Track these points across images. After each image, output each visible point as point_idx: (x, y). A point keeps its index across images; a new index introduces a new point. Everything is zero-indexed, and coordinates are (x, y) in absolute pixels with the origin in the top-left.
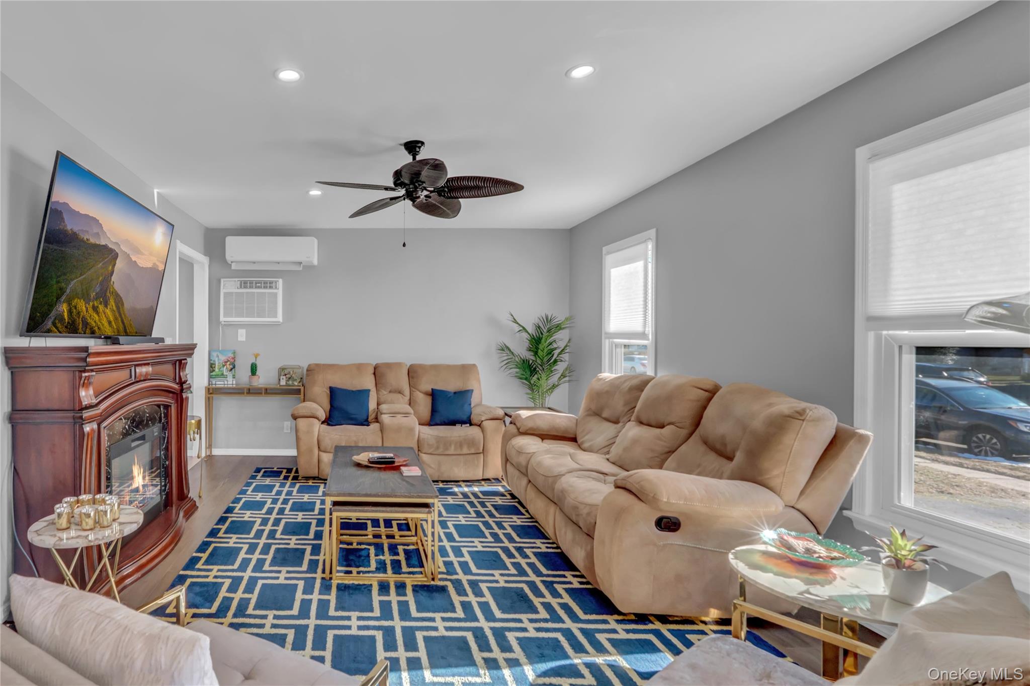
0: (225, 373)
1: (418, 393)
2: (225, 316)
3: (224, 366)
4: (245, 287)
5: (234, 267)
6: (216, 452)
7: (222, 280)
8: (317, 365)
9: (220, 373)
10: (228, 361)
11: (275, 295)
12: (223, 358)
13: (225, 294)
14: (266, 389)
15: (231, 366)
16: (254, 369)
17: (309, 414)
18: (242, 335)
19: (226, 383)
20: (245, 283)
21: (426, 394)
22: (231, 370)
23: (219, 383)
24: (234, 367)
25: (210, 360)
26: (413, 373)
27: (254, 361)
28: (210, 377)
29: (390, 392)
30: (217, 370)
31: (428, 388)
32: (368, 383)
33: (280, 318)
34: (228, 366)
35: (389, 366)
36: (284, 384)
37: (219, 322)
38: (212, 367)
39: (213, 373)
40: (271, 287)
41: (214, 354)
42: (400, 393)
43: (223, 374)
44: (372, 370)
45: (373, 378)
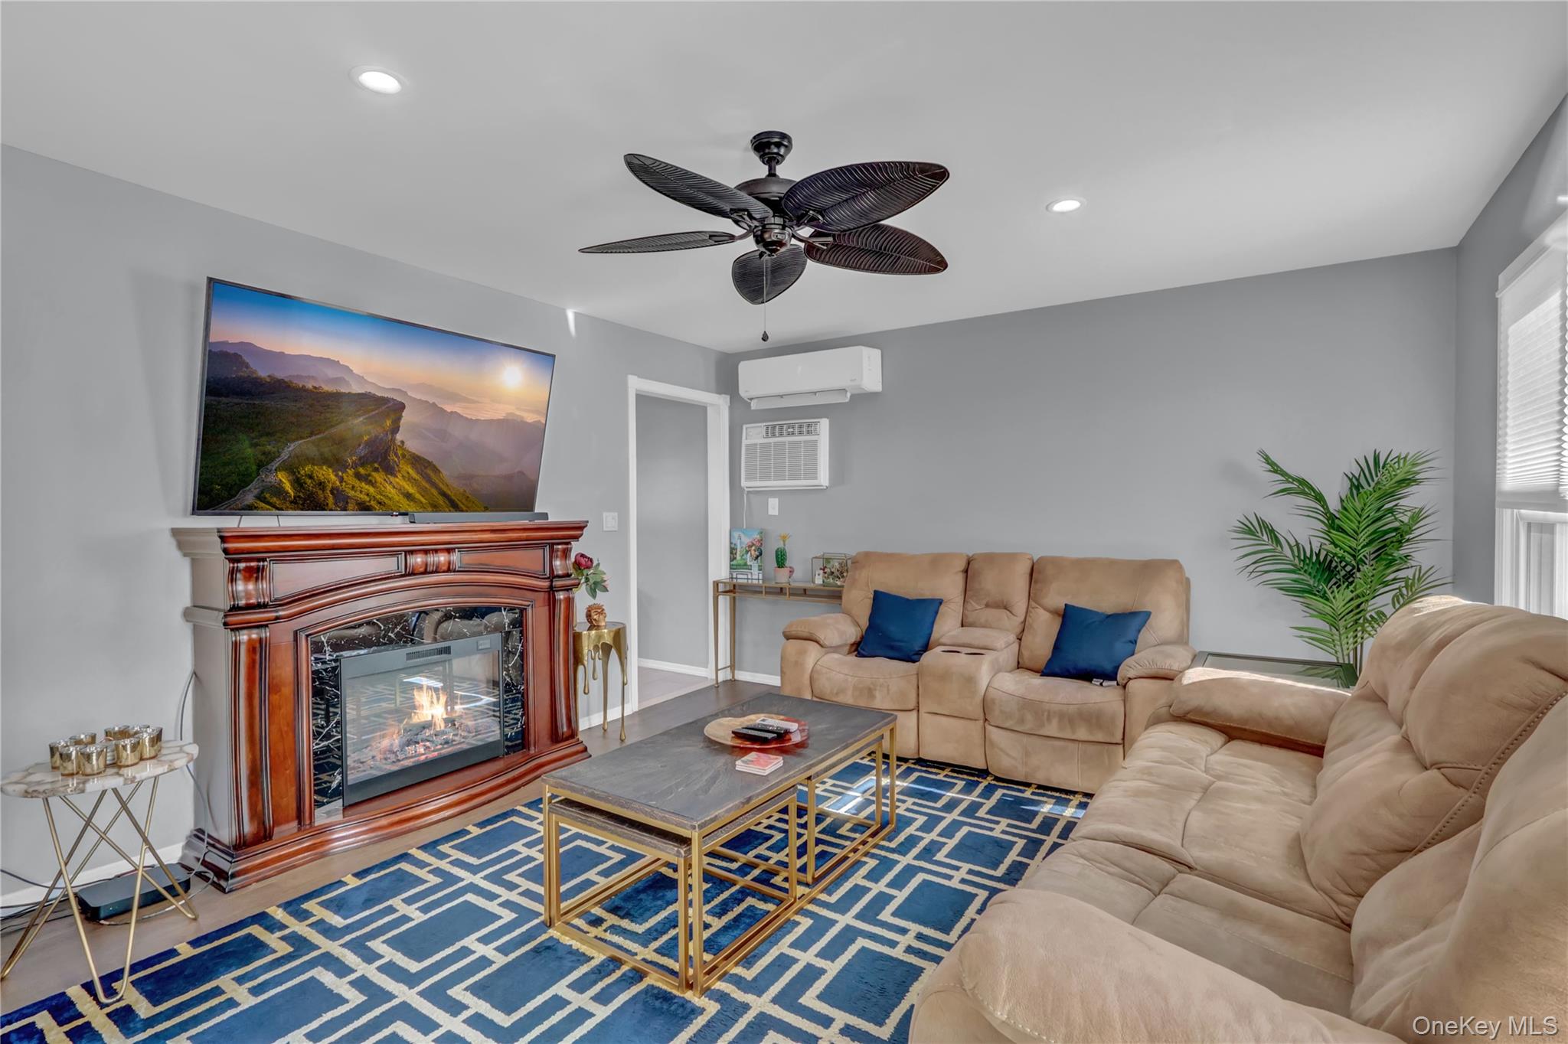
0: (749, 563)
1: (1041, 610)
2: (747, 479)
3: (747, 552)
4: (774, 435)
5: (754, 405)
6: (742, 676)
7: (744, 427)
8: (867, 555)
9: (741, 562)
10: (753, 545)
11: (813, 446)
12: (746, 541)
13: (747, 445)
14: (805, 590)
15: (757, 553)
16: (781, 559)
18: (773, 506)
19: (750, 577)
20: (774, 428)
21: (1055, 612)
22: (757, 558)
23: (742, 579)
24: (761, 554)
25: (731, 543)
26: (1035, 573)
27: (781, 545)
28: (732, 567)
29: (987, 606)
30: (738, 558)
31: (1059, 602)
32: (949, 587)
33: (823, 478)
34: (753, 552)
35: (990, 558)
36: (821, 582)
37: (742, 489)
38: (733, 551)
39: (734, 562)
40: (809, 433)
41: (736, 534)
42: (1006, 608)
43: (745, 564)
44: (962, 565)
45: (959, 579)
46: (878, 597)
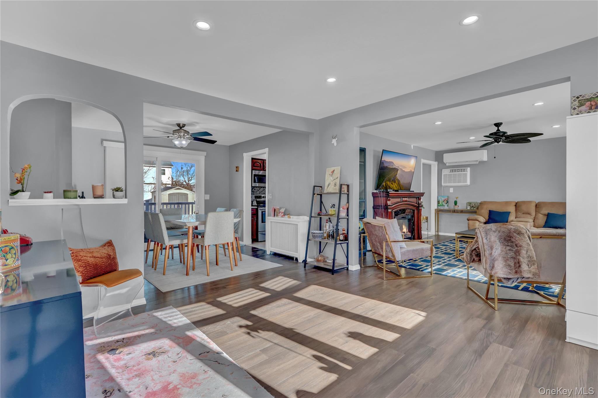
0: (444, 205)
1: (540, 214)
2: (444, 183)
3: (443, 202)
4: (453, 172)
5: (447, 165)
6: (440, 234)
7: (443, 170)
8: (485, 202)
9: (442, 204)
10: (445, 200)
11: (466, 175)
12: (443, 199)
13: (444, 175)
14: (462, 211)
15: (447, 202)
16: (456, 203)
17: (475, 219)
18: (451, 190)
19: (444, 208)
20: (453, 170)
21: (545, 215)
22: (447, 203)
23: (442, 208)
24: (448, 202)
25: (438, 199)
26: (538, 206)
27: (456, 200)
28: (438, 206)
29: (523, 214)
30: (440, 203)
31: (546, 212)
32: (512, 209)
33: (468, 183)
34: (445, 202)
35: (524, 202)
36: (469, 209)
37: (442, 186)
38: (438, 202)
39: (439, 204)
40: (464, 171)
41: (440, 197)
42: (529, 214)
43: (443, 205)
44: (515, 204)
45: (514, 207)
46: (490, 212)
